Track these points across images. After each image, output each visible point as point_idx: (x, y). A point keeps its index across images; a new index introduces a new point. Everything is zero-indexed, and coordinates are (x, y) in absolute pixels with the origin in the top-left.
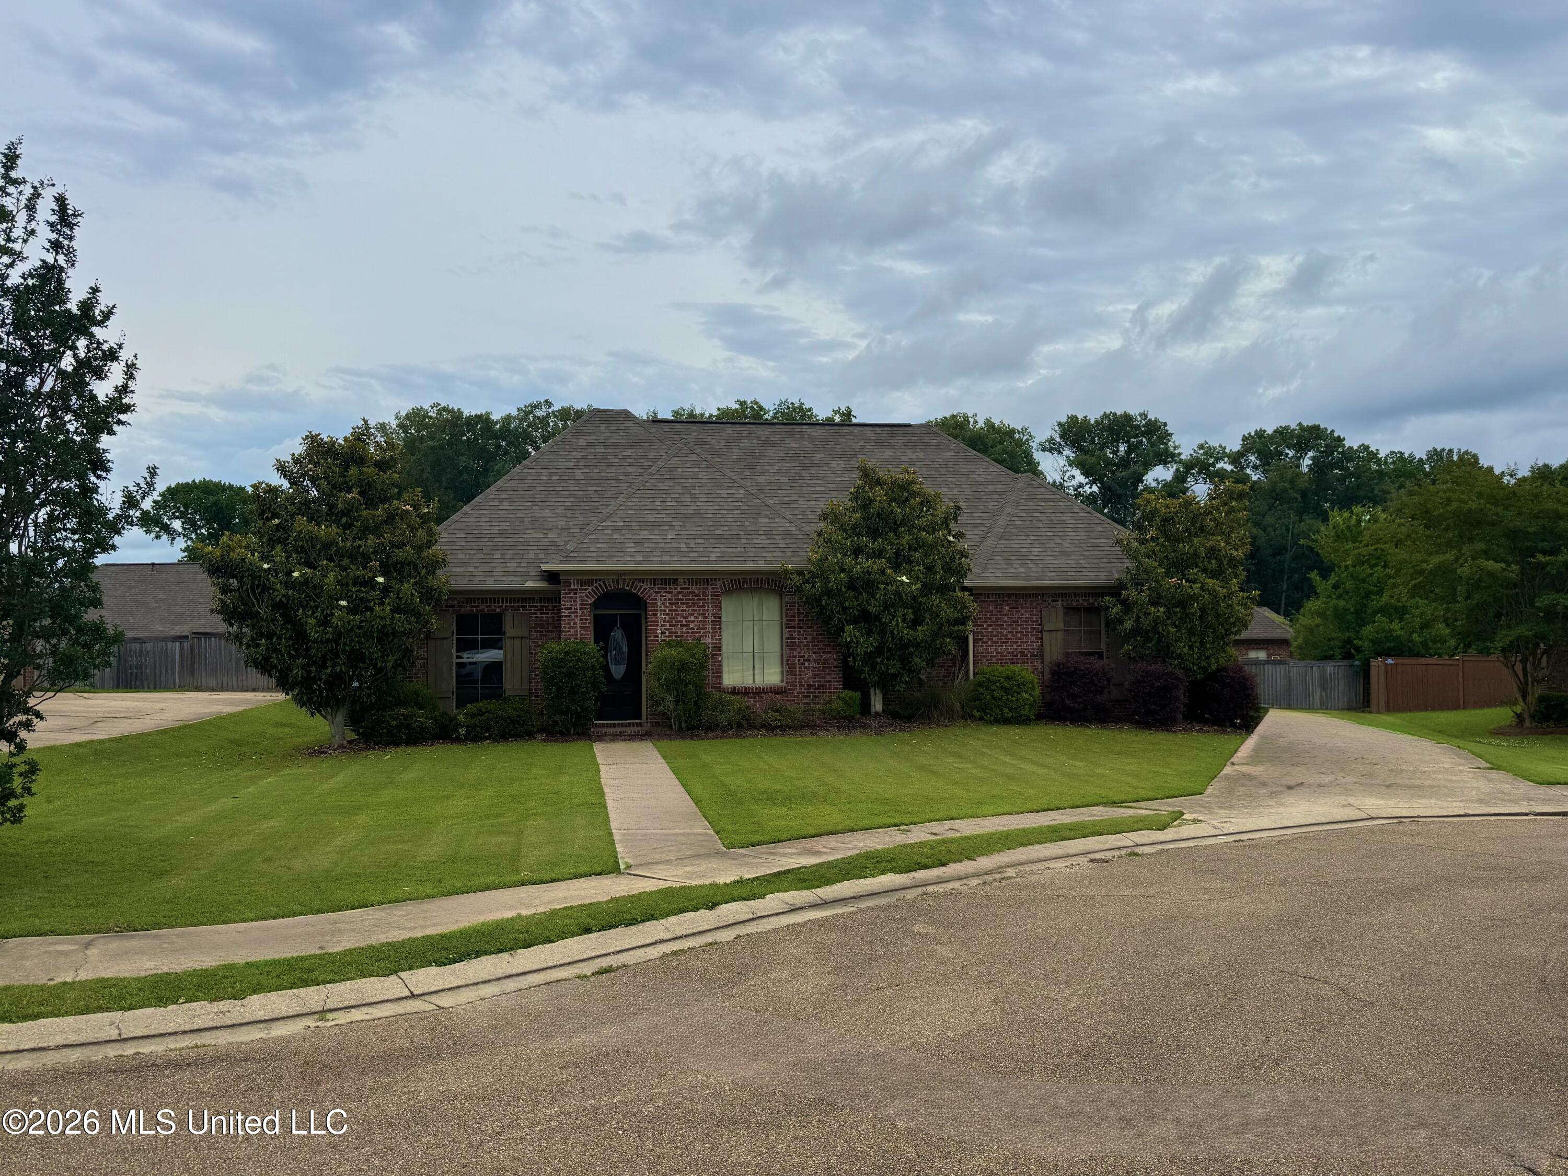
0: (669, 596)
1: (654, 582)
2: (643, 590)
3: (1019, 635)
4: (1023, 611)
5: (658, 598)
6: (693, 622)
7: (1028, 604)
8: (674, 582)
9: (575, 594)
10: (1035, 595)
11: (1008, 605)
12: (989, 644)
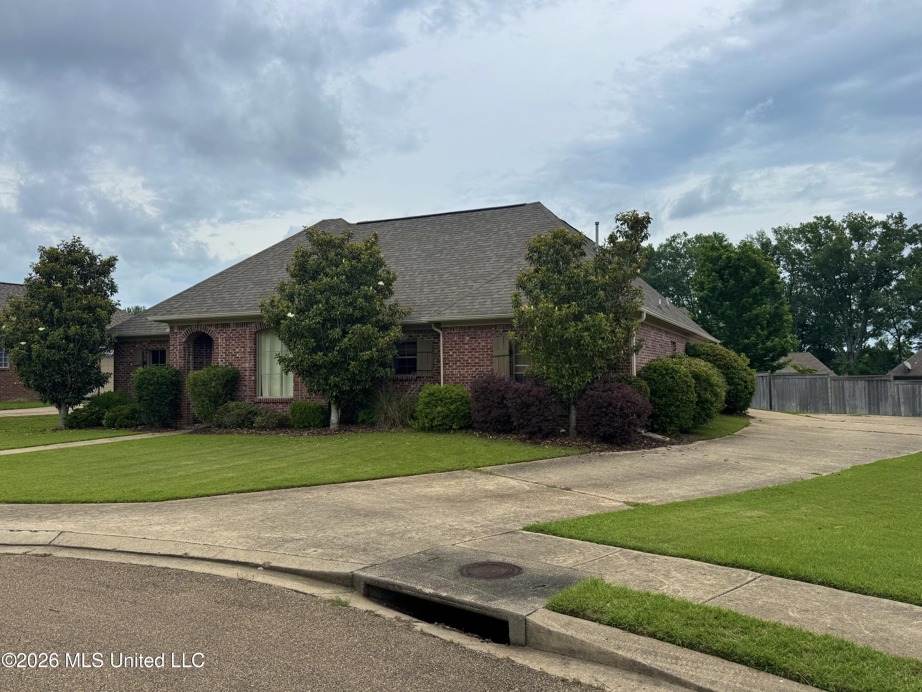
0: (225, 335)
1: (217, 326)
2: (212, 331)
3: (477, 360)
4: (480, 341)
5: (219, 337)
6: (238, 353)
7: (484, 334)
8: (227, 325)
9: (176, 335)
10: (489, 327)
11: (468, 336)
12: (454, 367)
